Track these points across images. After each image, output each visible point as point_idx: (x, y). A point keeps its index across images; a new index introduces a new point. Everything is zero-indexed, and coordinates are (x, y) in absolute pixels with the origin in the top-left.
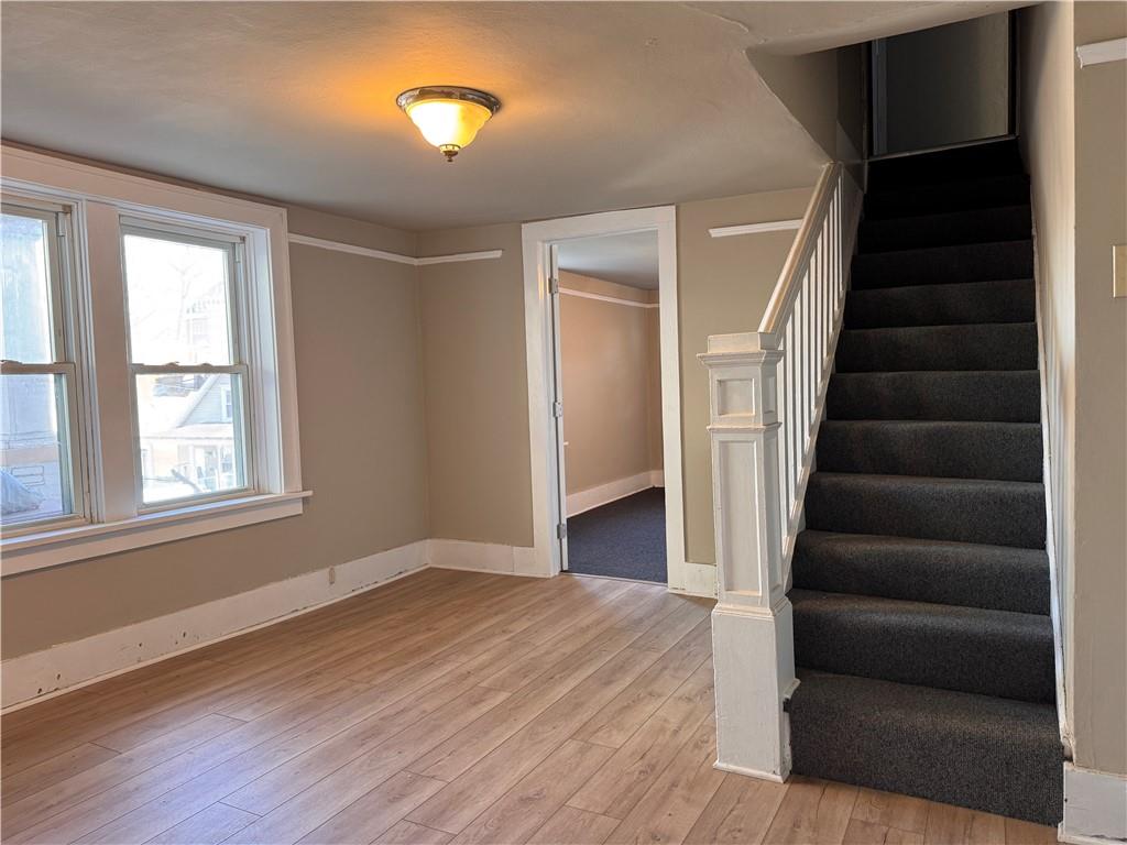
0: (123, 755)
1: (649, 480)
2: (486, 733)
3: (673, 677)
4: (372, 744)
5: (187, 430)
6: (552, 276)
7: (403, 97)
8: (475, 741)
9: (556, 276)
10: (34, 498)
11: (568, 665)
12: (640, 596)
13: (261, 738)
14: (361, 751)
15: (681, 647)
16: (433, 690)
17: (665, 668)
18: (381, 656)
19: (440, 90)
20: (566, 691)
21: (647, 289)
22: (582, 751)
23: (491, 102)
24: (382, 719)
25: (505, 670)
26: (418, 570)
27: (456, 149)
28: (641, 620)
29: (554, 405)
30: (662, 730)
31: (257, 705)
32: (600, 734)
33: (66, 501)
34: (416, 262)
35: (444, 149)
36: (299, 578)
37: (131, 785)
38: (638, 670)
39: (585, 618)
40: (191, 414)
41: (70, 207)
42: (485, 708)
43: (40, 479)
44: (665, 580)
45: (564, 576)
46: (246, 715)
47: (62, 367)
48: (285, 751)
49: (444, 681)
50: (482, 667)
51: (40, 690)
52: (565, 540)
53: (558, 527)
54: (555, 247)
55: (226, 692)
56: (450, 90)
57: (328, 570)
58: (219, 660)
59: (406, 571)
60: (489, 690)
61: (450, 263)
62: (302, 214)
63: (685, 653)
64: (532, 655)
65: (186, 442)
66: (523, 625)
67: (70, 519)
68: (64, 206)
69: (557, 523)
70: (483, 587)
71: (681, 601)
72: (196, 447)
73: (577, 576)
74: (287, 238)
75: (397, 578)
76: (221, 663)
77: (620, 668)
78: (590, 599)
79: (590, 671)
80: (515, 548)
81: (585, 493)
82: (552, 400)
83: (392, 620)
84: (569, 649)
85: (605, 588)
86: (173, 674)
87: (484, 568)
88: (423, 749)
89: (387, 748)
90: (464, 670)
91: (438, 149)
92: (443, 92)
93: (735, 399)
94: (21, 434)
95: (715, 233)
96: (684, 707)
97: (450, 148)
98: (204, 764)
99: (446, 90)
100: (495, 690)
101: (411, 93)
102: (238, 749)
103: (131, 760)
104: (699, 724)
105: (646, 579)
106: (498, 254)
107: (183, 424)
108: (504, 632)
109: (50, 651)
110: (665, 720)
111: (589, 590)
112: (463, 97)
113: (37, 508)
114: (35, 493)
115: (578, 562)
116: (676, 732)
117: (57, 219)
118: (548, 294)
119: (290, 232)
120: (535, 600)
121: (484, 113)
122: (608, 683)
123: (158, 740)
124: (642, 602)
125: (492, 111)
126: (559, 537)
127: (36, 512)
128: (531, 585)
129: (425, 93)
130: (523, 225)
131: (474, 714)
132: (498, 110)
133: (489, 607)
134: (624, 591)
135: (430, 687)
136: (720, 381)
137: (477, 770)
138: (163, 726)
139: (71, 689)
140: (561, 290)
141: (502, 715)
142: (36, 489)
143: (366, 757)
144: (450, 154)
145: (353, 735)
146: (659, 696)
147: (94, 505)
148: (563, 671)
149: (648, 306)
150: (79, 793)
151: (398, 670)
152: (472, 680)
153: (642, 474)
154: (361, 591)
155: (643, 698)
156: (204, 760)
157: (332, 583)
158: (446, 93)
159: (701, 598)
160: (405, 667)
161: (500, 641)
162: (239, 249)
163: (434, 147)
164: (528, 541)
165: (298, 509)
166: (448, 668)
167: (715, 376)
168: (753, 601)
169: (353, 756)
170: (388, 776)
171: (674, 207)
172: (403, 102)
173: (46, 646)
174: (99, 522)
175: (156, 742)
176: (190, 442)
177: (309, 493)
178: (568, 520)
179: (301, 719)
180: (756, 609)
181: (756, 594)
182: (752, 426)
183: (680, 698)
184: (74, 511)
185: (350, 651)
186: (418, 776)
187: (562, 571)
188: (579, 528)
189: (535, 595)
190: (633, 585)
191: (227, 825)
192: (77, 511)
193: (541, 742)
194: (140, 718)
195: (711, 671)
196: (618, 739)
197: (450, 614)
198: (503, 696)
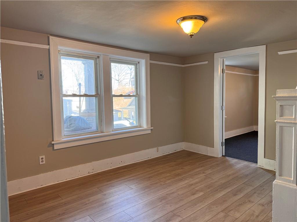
0: (104, 193)
1: (253, 129)
2: (196, 205)
3: (258, 196)
4: (164, 201)
5: (130, 107)
6: (223, 68)
7: (179, 20)
8: (192, 206)
9: (225, 68)
10: (91, 126)
11: (223, 187)
12: (247, 167)
13: (136, 194)
14: (160, 203)
15: (261, 186)
16: (181, 188)
17: (255, 193)
18: (168, 175)
19: (189, 17)
20: (221, 195)
21: (255, 70)
22: (226, 217)
23: (204, 19)
24: (167, 194)
25: (203, 185)
26: (181, 150)
27: (193, 34)
28: (247, 175)
29: (222, 106)
30: (253, 215)
31: (136, 184)
32: (231, 212)
33: (97, 127)
34: (183, 66)
35: (190, 34)
36: (149, 150)
37: (104, 202)
38: (245, 192)
39: (229, 172)
40: (131, 103)
41: (99, 56)
42: (196, 196)
43: (92, 121)
44: (257, 162)
45: (223, 157)
46: (133, 186)
47: (97, 95)
48: (141, 199)
49: (185, 185)
50: (197, 183)
51: (89, 172)
52: (224, 147)
53: (222, 143)
54: (225, 59)
55: (129, 179)
56: (192, 17)
57: (156, 148)
58: (129, 169)
59: (177, 150)
60: (197, 191)
61: (193, 66)
62: (154, 55)
63: (262, 189)
64: (212, 182)
65: (129, 110)
66: (209, 171)
67: (97, 131)
68: (98, 56)
69: (221, 141)
70: (198, 158)
71: (262, 170)
72: (132, 111)
73: (227, 158)
74: (149, 62)
75: (174, 152)
76: (129, 170)
77: (240, 191)
78: (231, 166)
79: (230, 190)
80: (208, 147)
81: (231, 132)
82: (222, 105)
83: (172, 164)
84: (223, 181)
85: (236, 163)
86: (118, 172)
87: (199, 152)
88: (177, 206)
89: (167, 204)
90: (191, 183)
91: (188, 34)
92: (190, 18)
93: (286, 112)
94: (91, 109)
95: (280, 53)
96: (261, 208)
97: (191, 34)
98: (121, 199)
99: (190, 17)
100: (199, 191)
101: (181, 19)
102: (130, 196)
103: (105, 195)
104: (266, 215)
105: (250, 161)
106: (207, 62)
107: (130, 105)
108: (203, 173)
109: (91, 163)
110: (254, 211)
111: (231, 163)
112: (196, 18)
113: (91, 128)
114: (91, 125)
115: (228, 154)
116: (257, 216)
117: (96, 59)
118: (222, 74)
119: (150, 60)
120: (213, 164)
121: (202, 22)
122: (235, 195)
123: (112, 190)
124: (248, 169)
125: (205, 21)
126: (222, 145)
127: (91, 129)
128: (212, 159)
129: (184, 19)
130: (215, 54)
131: (193, 197)
132: (206, 21)
133: (200, 164)
134: (242, 164)
135: (181, 187)
136: (281, 106)
137: (192, 216)
138: (114, 186)
139: (96, 172)
140: (226, 71)
141: (201, 200)
142: (91, 124)
143: (161, 205)
144: (191, 36)
145: (159, 198)
146: (253, 202)
147: (103, 129)
148: (221, 189)
149: (255, 75)
150: (93, 202)
151: (172, 180)
152: (193, 187)
153: (251, 127)
154: (165, 154)
155: (246, 202)
156: (122, 198)
157: (158, 151)
158: (191, 18)
159: (269, 170)
160: (174, 179)
161: (202, 176)
162: (138, 65)
163: (187, 34)
164: (212, 146)
165: (149, 132)
166: (186, 181)
167: (278, 104)
168: (290, 181)
169: (158, 204)
170: (167, 213)
171: (265, 46)
172: (178, 22)
173: (91, 162)
174: (103, 133)
175: (112, 191)
176: (131, 110)
177: (152, 128)
178: (225, 139)
179: (146, 190)
180: (291, 184)
181: (291, 179)
182: (293, 122)
183: (260, 204)
184: (98, 129)
185: (160, 172)
186: (174, 215)
187: (223, 156)
188: (229, 142)
189: (214, 162)
190: (246, 163)
191: (124, 219)
192: (99, 130)
193: (212, 211)
194: (109, 183)
195: (271, 196)
196: (237, 215)
197: (188, 165)
198: (201, 194)
